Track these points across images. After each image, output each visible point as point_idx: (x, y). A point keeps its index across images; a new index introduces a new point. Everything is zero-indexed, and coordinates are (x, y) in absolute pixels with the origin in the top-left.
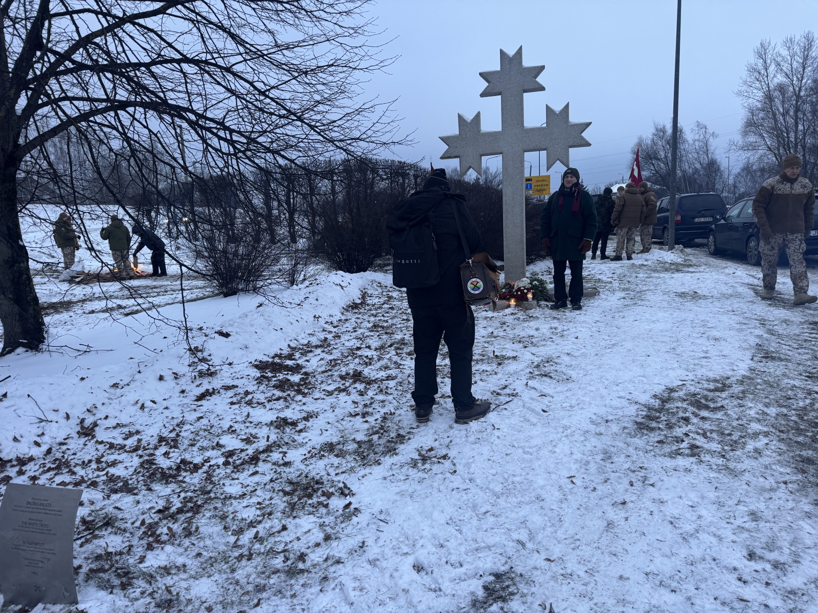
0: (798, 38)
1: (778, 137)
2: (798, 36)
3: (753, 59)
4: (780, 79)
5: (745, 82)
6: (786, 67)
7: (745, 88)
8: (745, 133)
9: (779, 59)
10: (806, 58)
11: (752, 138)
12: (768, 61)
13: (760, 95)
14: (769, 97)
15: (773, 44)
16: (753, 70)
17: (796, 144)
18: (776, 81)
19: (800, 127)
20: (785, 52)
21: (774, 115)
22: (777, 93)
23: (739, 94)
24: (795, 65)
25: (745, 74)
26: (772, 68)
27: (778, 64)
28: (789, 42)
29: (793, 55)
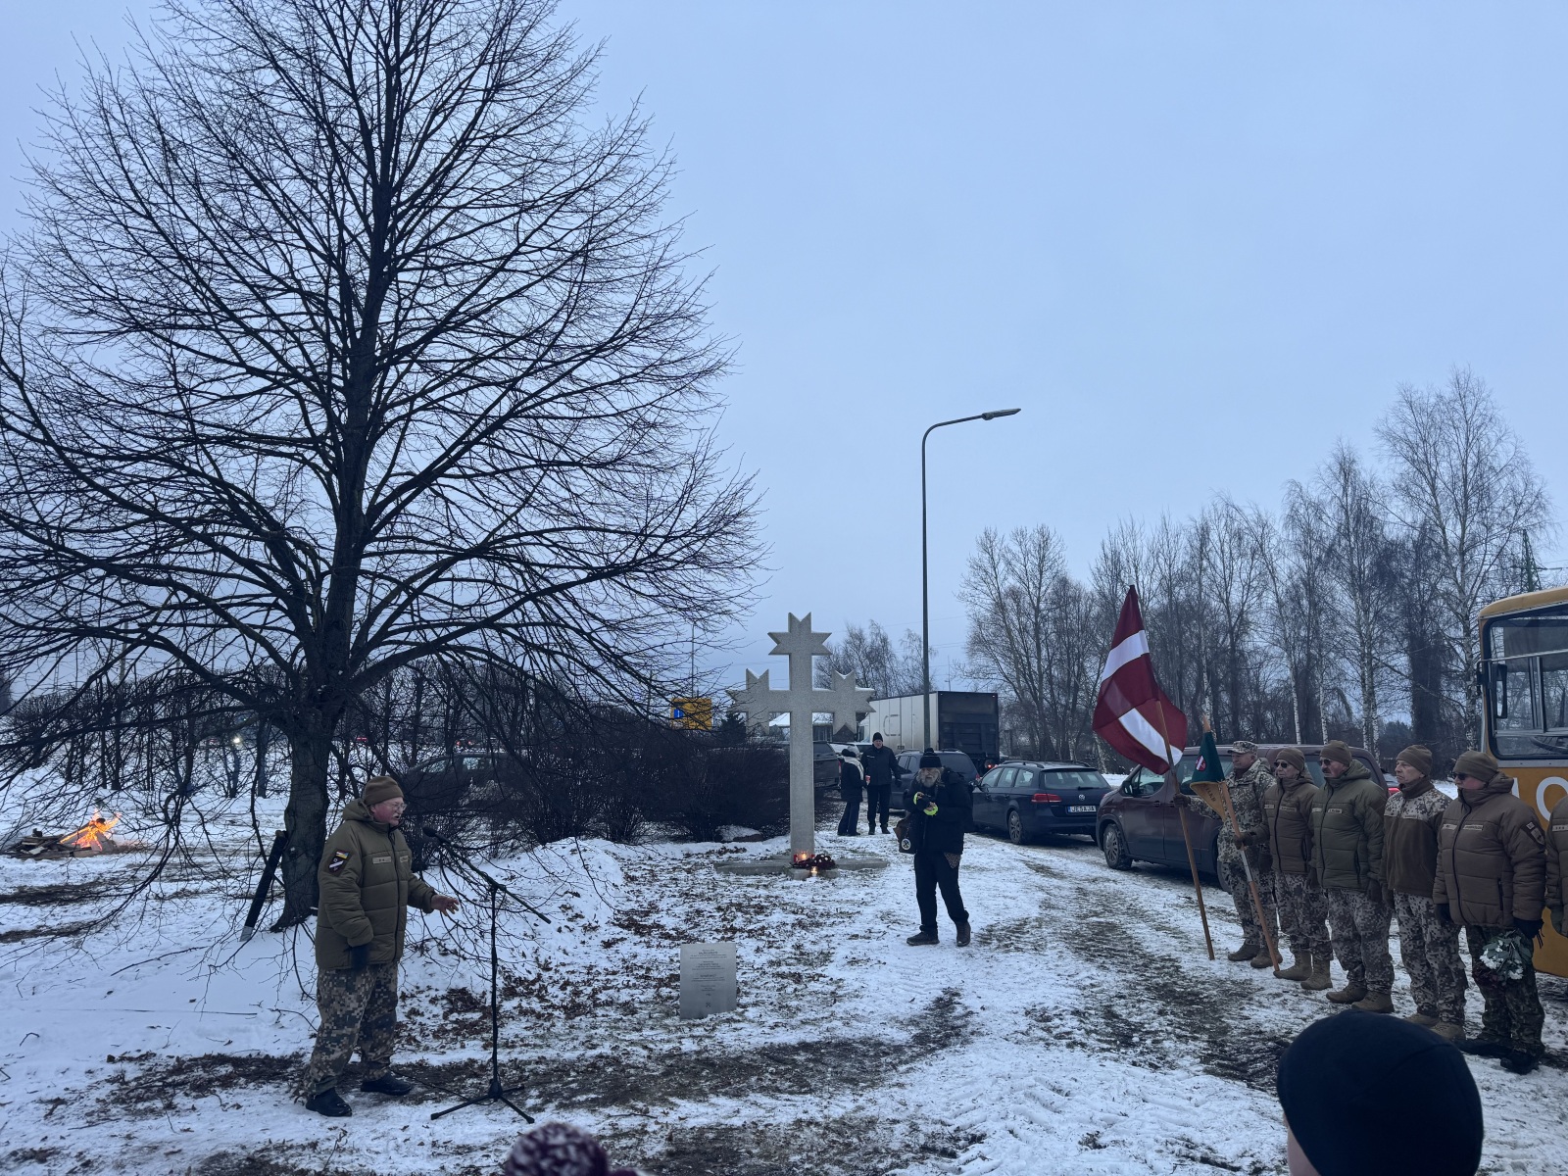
0: (1030, 532)
1: (1016, 662)
2: (1031, 530)
3: (977, 553)
4: (1012, 582)
6: (1019, 567)
7: (968, 590)
8: (972, 653)
9: (1009, 556)
10: (1042, 559)
11: (982, 660)
12: (996, 557)
13: (987, 602)
14: (1000, 606)
15: (1000, 536)
16: (977, 567)
17: (1041, 676)
18: (1007, 584)
19: (1044, 653)
20: (1016, 548)
21: (1009, 631)
22: (1009, 602)
23: (962, 597)
24: (1029, 567)
25: (967, 571)
26: (1001, 566)
27: (1009, 563)
28: (1020, 536)
29: (1026, 554)
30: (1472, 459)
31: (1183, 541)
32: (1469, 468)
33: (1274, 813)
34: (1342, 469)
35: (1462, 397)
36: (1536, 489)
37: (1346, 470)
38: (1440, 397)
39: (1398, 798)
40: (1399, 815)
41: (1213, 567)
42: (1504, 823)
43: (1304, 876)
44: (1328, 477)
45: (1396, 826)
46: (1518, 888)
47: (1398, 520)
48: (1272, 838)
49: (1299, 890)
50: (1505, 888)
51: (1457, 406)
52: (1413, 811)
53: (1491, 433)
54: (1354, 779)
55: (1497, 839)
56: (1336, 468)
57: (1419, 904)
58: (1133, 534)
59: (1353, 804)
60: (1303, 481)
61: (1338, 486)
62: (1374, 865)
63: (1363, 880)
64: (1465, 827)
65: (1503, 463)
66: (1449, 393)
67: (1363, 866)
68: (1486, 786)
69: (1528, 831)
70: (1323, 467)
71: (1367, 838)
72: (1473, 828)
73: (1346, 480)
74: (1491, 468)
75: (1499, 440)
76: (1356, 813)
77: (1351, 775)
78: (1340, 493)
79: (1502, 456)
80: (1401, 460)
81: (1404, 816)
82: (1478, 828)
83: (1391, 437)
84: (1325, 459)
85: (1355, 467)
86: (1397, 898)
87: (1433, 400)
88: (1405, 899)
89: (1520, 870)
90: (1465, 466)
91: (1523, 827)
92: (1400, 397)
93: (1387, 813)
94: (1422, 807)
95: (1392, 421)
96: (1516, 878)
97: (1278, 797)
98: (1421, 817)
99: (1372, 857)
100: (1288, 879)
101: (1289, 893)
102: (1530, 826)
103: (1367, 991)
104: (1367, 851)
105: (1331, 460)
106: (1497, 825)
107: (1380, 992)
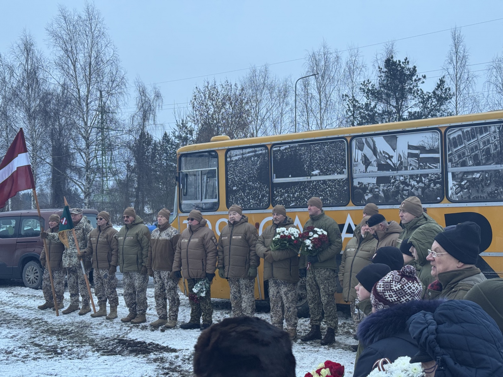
30: (94, 54)
32: (92, 59)
33: (96, 242)
34: (26, 48)
35: (90, 19)
36: (121, 74)
37: (28, 49)
39: (157, 231)
40: (158, 238)
42: (205, 238)
43: (108, 269)
44: (17, 51)
45: (157, 243)
46: (208, 262)
48: (94, 253)
49: (106, 276)
50: (204, 262)
51: (88, 23)
52: (164, 236)
53: (102, 42)
54: (137, 224)
55: (203, 244)
56: (22, 47)
57: (165, 274)
59: (137, 235)
61: (23, 57)
62: (145, 260)
63: (140, 267)
64: (192, 240)
65: (108, 59)
66: (84, 16)
67: (140, 261)
68: (199, 223)
69: (213, 240)
70: (15, 45)
71: (142, 249)
72: (195, 240)
73: (28, 54)
74: (102, 60)
75: (106, 46)
76: (139, 238)
77: (136, 222)
78: (24, 62)
79: (107, 55)
81: (160, 238)
82: (196, 240)
84: (17, 41)
85: (32, 48)
86: (155, 273)
87: (76, 18)
88: (159, 273)
89: (210, 255)
90: (90, 57)
91: (211, 239)
92: (59, 13)
93: (152, 238)
94: (168, 234)
95: (55, 26)
96: (208, 258)
97: (97, 234)
98: (168, 238)
99: (144, 256)
100: (101, 271)
101: (100, 278)
102: (213, 238)
103: (136, 314)
104: (142, 254)
105: (20, 42)
106: (203, 238)
107: (142, 314)
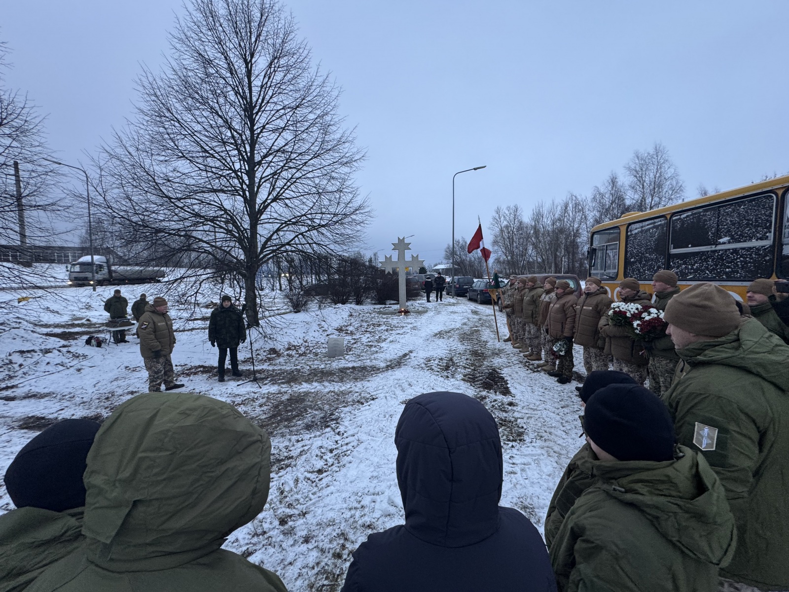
1: (506, 247)
2: (512, 206)
3: (495, 214)
4: (505, 223)
5: (492, 224)
6: (507, 218)
7: (491, 226)
9: (505, 215)
10: (515, 215)
12: (501, 215)
13: (497, 230)
14: (502, 231)
15: (502, 208)
16: (495, 218)
20: (507, 212)
21: (504, 238)
22: (504, 229)
24: (511, 218)
26: (502, 218)
27: (504, 217)
28: (508, 208)
29: (510, 214)
30: (658, 175)
31: (559, 208)
32: (657, 178)
33: (515, 298)
35: (657, 153)
36: (680, 184)
37: (613, 181)
38: (649, 154)
39: (544, 295)
40: (543, 300)
41: (569, 215)
42: (566, 305)
43: (521, 318)
44: (607, 184)
45: (542, 303)
46: (567, 326)
47: (630, 198)
48: (515, 306)
49: (521, 322)
51: (655, 156)
52: (547, 298)
53: (666, 166)
55: (563, 310)
58: (542, 206)
59: (533, 296)
60: (599, 186)
61: (610, 187)
62: (536, 315)
65: (669, 176)
66: (652, 151)
67: (534, 316)
68: (564, 292)
69: (573, 308)
71: (535, 306)
72: (557, 306)
73: (613, 185)
74: (665, 178)
75: (669, 168)
76: (534, 299)
78: (610, 189)
79: (670, 173)
80: (633, 176)
83: (629, 169)
84: (606, 177)
85: (616, 180)
87: (646, 155)
89: (568, 320)
90: (655, 178)
91: (572, 306)
92: (634, 155)
93: (541, 299)
95: (631, 164)
96: (567, 322)
97: (517, 293)
98: (549, 300)
99: (537, 313)
100: (518, 319)
101: (518, 323)
104: (536, 311)
105: (608, 178)
106: (564, 305)
